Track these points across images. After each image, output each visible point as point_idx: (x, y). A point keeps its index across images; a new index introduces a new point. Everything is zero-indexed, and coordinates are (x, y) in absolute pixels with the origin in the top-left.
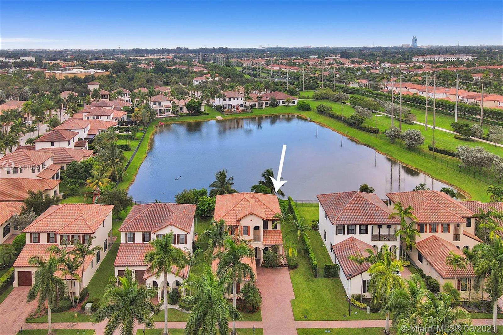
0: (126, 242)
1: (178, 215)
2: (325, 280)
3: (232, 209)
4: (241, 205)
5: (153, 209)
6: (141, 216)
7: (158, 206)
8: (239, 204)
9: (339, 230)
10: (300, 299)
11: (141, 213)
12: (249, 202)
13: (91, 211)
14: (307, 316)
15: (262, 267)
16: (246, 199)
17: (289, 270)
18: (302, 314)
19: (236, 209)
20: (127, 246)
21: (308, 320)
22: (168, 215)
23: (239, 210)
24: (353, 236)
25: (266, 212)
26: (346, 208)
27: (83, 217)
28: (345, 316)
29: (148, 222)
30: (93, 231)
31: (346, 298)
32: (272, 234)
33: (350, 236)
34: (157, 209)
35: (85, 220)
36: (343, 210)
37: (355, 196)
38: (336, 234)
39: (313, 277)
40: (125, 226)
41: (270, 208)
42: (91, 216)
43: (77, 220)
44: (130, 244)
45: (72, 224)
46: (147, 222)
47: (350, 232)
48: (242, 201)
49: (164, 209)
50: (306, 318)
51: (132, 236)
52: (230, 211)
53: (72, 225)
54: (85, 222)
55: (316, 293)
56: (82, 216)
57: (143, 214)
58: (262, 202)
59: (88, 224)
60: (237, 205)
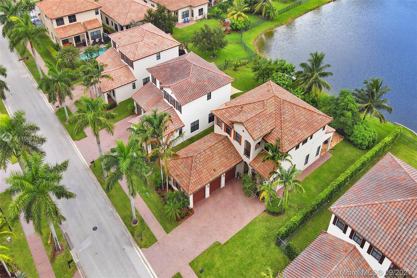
0: (152, 82)
1: (193, 81)
3: (241, 105)
4: (252, 107)
5: (180, 63)
7: (186, 63)
8: (253, 104)
10: (226, 250)
13: (152, 41)
14: (203, 273)
16: (264, 103)
17: (265, 211)
18: (205, 265)
19: (245, 108)
22: (185, 77)
23: (246, 111)
25: (274, 133)
27: (138, 43)
29: (168, 74)
30: (134, 60)
34: (183, 66)
35: (137, 47)
39: (275, 241)
40: (153, 68)
42: (146, 46)
43: (133, 44)
44: (154, 85)
45: (129, 45)
48: (259, 103)
49: (187, 69)
51: (155, 79)
52: (238, 106)
55: (249, 261)
57: (171, 64)
60: (250, 104)
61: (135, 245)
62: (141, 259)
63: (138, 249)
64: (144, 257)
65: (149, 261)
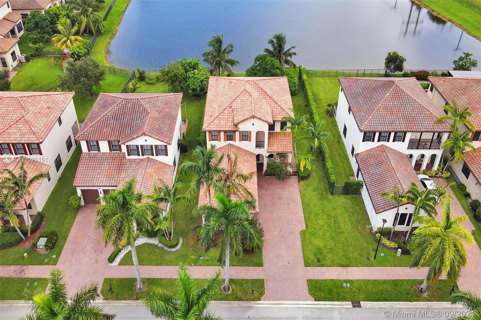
0: (89, 150)
1: (156, 115)
2: (343, 198)
3: (228, 106)
4: (240, 101)
5: (121, 107)
6: (105, 117)
7: (129, 102)
8: (238, 98)
9: (368, 137)
10: (313, 230)
11: (106, 113)
12: (251, 95)
13: (39, 106)
14: (321, 260)
15: (265, 175)
16: (247, 91)
17: (299, 181)
18: (315, 254)
19: (234, 106)
20: (91, 157)
21: (322, 266)
22: (143, 117)
23: (237, 107)
24: (385, 143)
25: (274, 110)
26: (380, 107)
27: (26, 118)
28: (368, 259)
29: (115, 126)
30: (41, 141)
31: (369, 230)
32: (280, 138)
33: (381, 143)
34: (128, 107)
35: (29, 123)
36: (376, 110)
37: (393, 89)
38: (363, 141)
39: (329, 193)
40: (85, 132)
41: (279, 104)
42: (39, 115)
43: (18, 123)
44: (94, 153)
45: (11, 128)
46: (113, 126)
47: (381, 138)
48: (242, 94)
49: (136, 108)
50: (319, 263)
51: (95, 144)
52: (226, 108)
53: (10, 131)
54: (28, 126)
55: (332, 221)
56: (25, 116)
57: (108, 114)
58: (268, 95)
59: (33, 129)
60: (235, 100)
61: (252, 304)
62: (272, 306)
63: (260, 303)
64: (272, 302)
65: (279, 300)
